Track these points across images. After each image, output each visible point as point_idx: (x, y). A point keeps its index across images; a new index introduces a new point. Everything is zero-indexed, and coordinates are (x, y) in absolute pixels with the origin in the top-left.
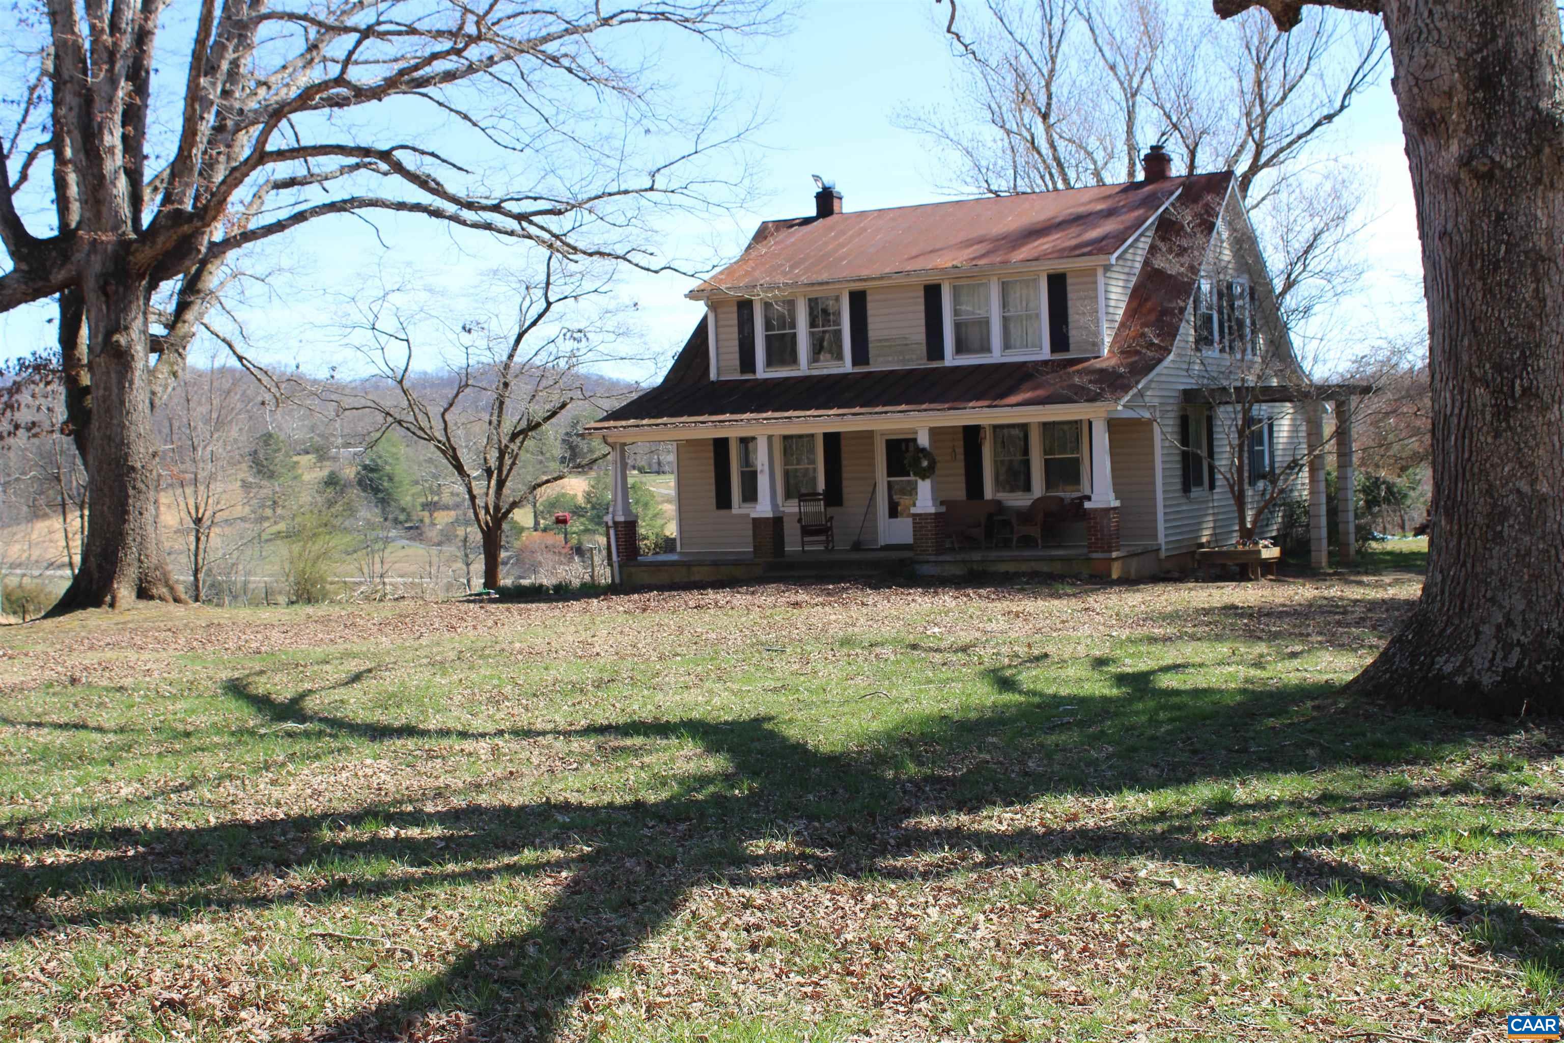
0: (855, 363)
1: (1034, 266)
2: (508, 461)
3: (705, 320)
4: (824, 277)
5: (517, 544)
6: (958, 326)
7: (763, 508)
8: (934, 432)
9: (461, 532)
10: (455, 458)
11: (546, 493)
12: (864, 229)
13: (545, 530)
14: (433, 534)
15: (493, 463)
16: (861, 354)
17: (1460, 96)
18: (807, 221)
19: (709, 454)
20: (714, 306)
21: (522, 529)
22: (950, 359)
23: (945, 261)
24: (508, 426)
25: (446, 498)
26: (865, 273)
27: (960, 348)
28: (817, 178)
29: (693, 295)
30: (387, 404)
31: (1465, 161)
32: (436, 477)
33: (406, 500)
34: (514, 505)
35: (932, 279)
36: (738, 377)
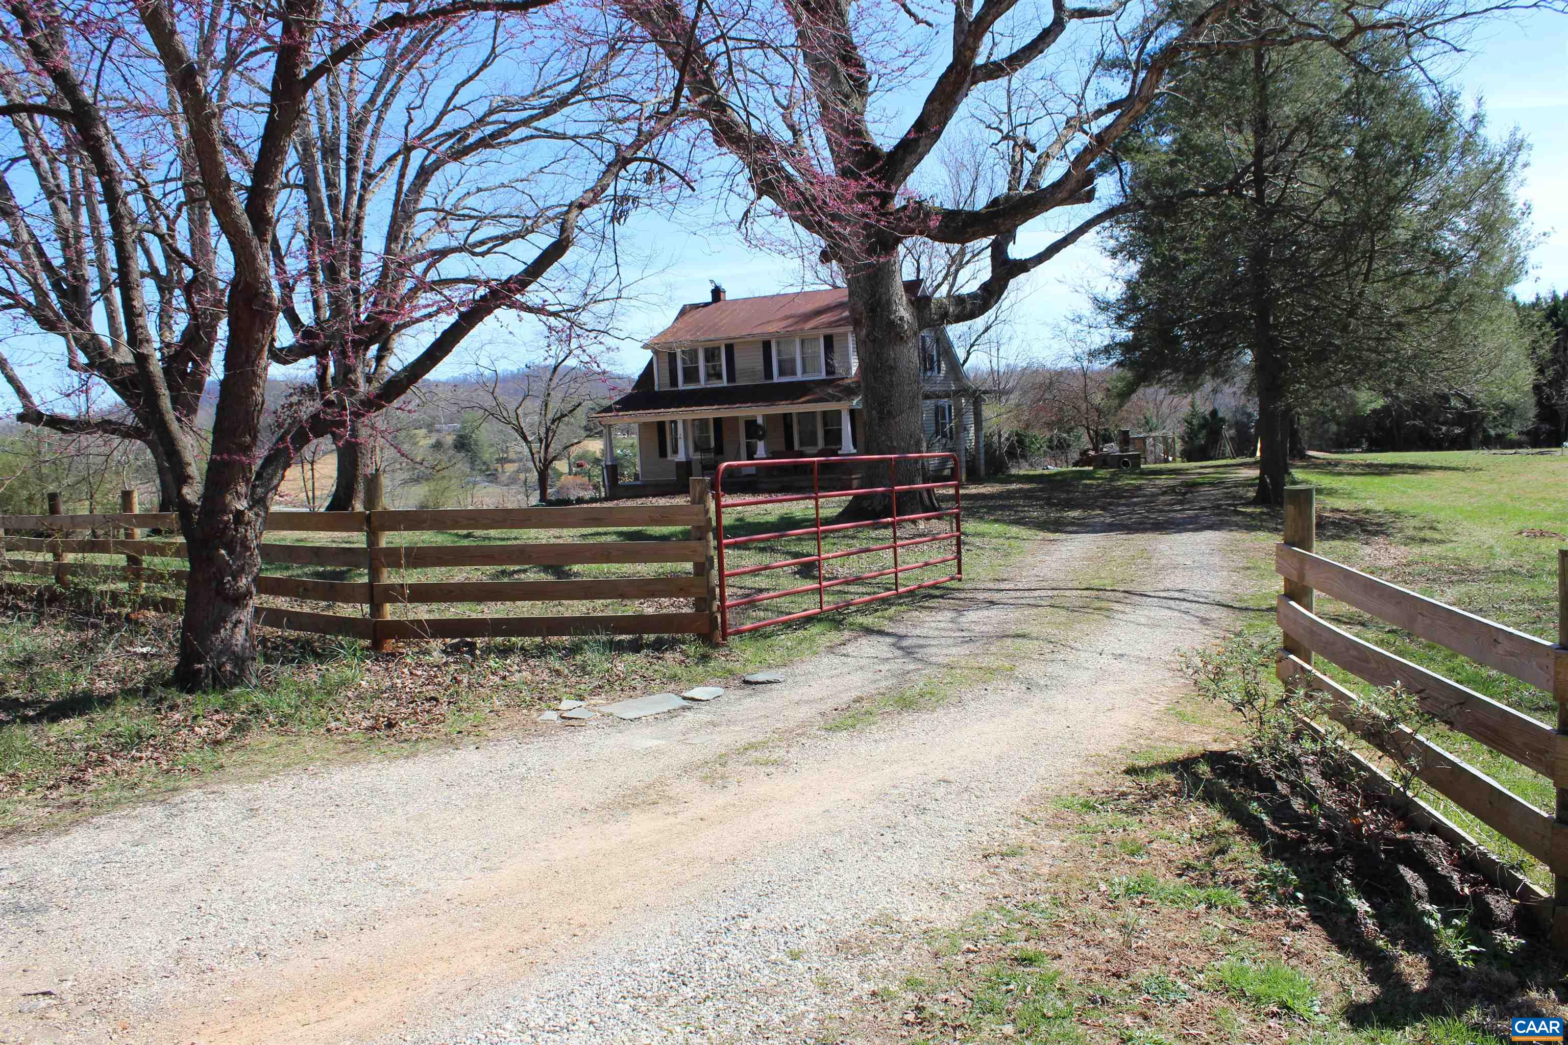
0: (728, 381)
1: (815, 332)
2: (551, 434)
3: (651, 360)
4: (712, 337)
5: (558, 484)
6: (780, 362)
7: (681, 457)
8: (766, 417)
9: (522, 476)
10: (523, 433)
11: (575, 451)
12: (735, 310)
13: (575, 475)
14: (503, 478)
15: (543, 435)
16: (731, 377)
17: (865, 315)
18: (706, 305)
19: (656, 430)
20: (656, 352)
21: (562, 474)
22: (776, 379)
23: (772, 328)
24: (550, 416)
25: (512, 455)
26: (732, 335)
27: (782, 373)
28: (712, 281)
29: (645, 347)
30: (486, 405)
31: (867, 336)
32: (505, 442)
33: (486, 457)
34: (555, 458)
35: (767, 338)
36: (668, 389)
